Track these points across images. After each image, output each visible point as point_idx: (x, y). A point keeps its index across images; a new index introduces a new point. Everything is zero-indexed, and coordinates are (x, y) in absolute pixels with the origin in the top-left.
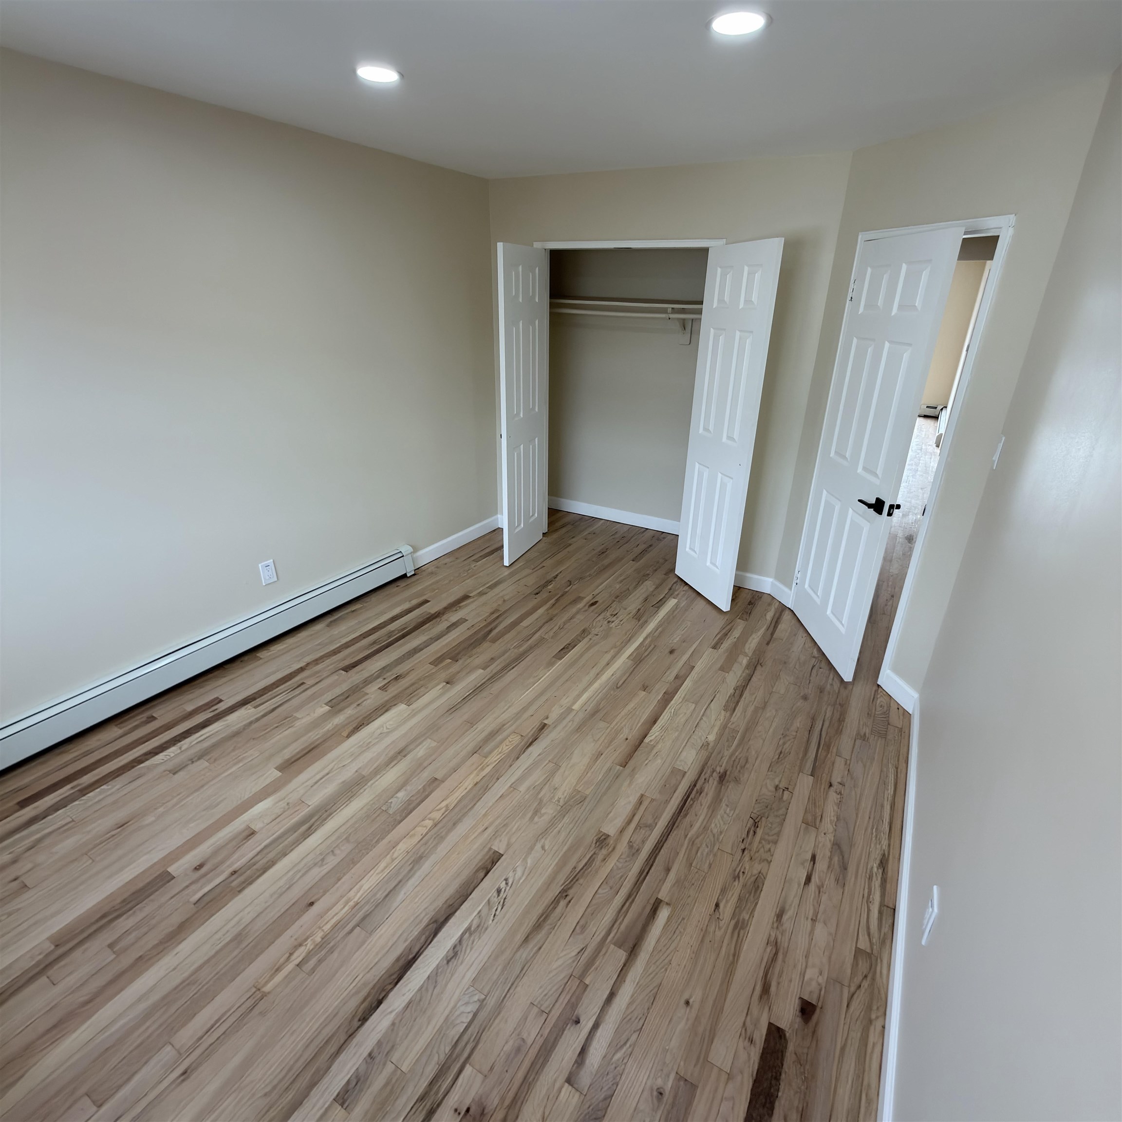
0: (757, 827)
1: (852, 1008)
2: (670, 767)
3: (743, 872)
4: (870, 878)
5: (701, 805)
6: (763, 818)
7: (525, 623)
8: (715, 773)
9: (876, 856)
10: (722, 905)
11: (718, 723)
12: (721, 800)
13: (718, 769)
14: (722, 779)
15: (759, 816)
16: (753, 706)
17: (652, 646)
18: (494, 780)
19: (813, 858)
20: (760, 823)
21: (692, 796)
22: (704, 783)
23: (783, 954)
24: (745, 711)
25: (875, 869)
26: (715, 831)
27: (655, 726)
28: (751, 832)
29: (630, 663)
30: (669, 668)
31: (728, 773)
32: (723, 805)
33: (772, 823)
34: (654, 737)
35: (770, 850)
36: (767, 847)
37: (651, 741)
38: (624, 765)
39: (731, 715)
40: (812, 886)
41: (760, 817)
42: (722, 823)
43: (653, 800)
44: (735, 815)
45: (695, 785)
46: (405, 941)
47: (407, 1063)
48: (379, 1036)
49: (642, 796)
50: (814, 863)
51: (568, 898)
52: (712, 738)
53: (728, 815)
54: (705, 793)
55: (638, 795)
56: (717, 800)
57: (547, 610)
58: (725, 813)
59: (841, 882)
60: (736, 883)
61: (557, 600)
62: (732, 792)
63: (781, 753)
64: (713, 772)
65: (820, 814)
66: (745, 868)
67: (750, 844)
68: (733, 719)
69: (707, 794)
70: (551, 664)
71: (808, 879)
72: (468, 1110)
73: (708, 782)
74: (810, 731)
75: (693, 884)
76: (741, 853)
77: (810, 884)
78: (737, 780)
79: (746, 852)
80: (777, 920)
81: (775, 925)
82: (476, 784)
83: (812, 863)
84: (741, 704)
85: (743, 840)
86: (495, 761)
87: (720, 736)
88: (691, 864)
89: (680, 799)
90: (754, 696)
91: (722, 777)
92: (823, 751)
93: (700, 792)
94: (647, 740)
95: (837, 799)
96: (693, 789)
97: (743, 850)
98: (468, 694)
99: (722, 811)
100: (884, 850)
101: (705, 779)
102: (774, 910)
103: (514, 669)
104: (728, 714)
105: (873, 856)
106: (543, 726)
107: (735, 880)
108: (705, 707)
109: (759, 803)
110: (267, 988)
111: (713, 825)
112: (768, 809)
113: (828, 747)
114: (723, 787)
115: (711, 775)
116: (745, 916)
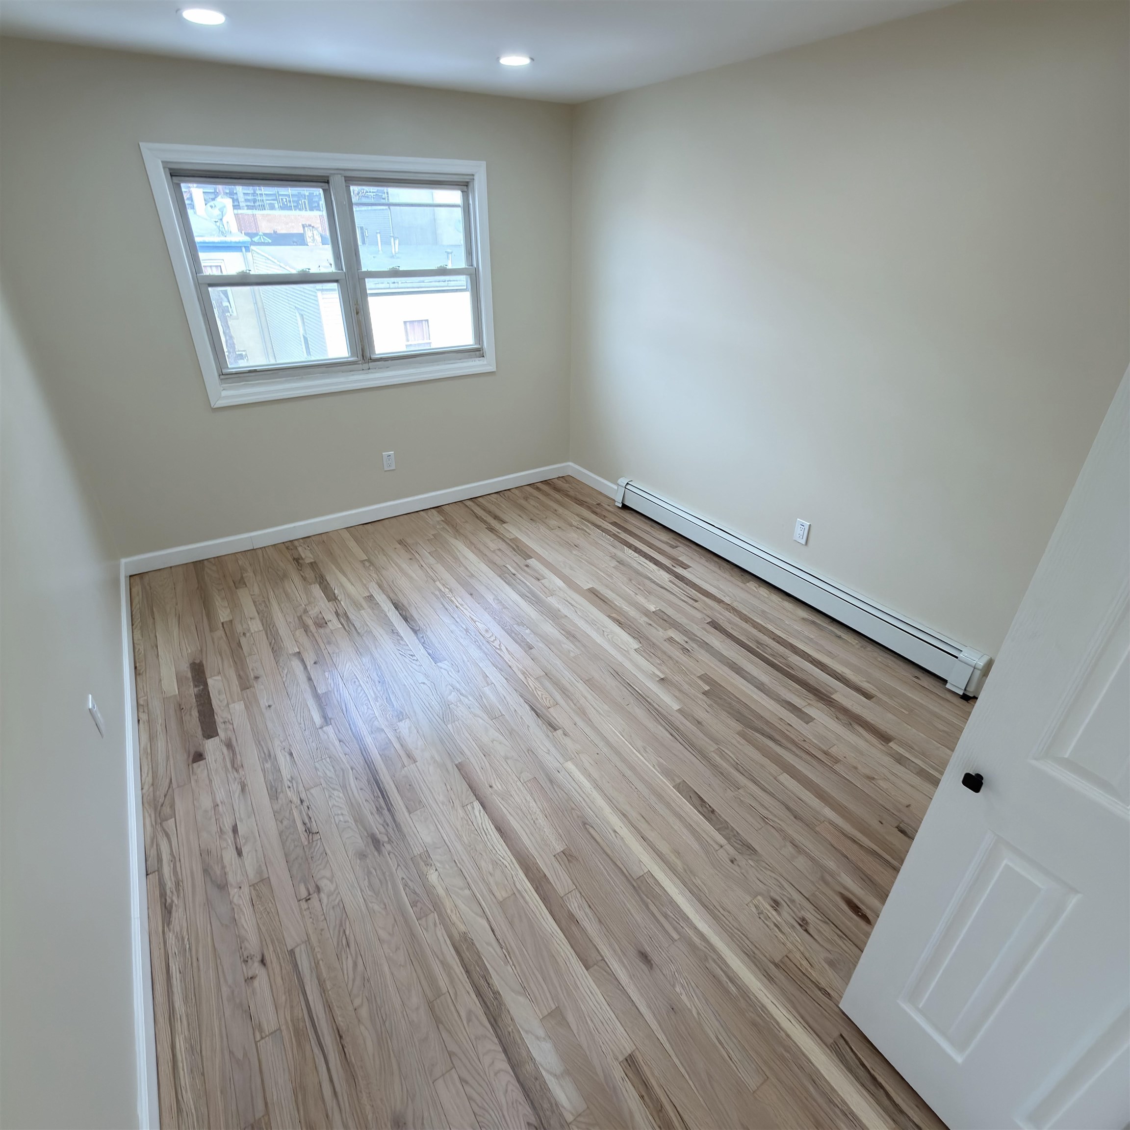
0: (306, 830)
1: (168, 780)
2: (427, 804)
3: (290, 787)
4: (178, 884)
5: (366, 800)
6: (306, 843)
7: (785, 778)
8: (386, 839)
9: (177, 915)
10: (288, 757)
11: (448, 905)
12: (355, 821)
13: (388, 847)
14: (375, 841)
15: (313, 841)
16: (444, 990)
17: (676, 936)
18: (506, 676)
19: (239, 853)
20: (307, 836)
21: (381, 800)
22: (385, 821)
23: (228, 769)
24: (444, 964)
25: (175, 899)
26: (336, 793)
27: (493, 827)
28: (307, 821)
29: (637, 872)
30: (600, 921)
31: (376, 853)
32: (351, 820)
33: (296, 847)
34: (477, 814)
35: (281, 822)
36: (285, 822)
37: (473, 808)
38: (460, 767)
39: (451, 937)
40: (228, 828)
41: (311, 841)
42: (336, 804)
43: (404, 766)
44: (333, 820)
45: (389, 810)
46: (419, 619)
47: (365, 614)
48: (382, 606)
49: (415, 761)
50: (237, 848)
51: (377, 683)
52: (433, 877)
53: (338, 815)
54: (374, 813)
55: (418, 758)
56: (359, 820)
57: (831, 823)
58: (342, 814)
59: (205, 854)
60: (289, 777)
61: (873, 853)
62: (355, 839)
63: (348, 945)
64: (389, 839)
65: (256, 907)
66: (290, 791)
67: (301, 812)
68: (441, 932)
69: (372, 813)
70: (667, 773)
71: (235, 830)
72: (326, 623)
73: (383, 826)
74: (341, 1037)
75: (317, 749)
76: (302, 798)
77: (231, 827)
78: (362, 856)
79: (299, 802)
80: (244, 782)
81: (243, 779)
82: (510, 667)
83: (239, 847)
84: (458, 970)
85: (308, 808)
86: (528, 683)
87: (429, 890)
88: (330, 758)
89: (387, 787)
90: (463, 1015)
91: (376, 843)
92: (300, 1016)
93: (379, 810)
94: (477, 804)
95: (246, 949)
96: (387, 805)
97: (302, 801)
98: (637, 689)
99: (345, 812)
100: (170, 931)
101: (388, 825)
102: (250, 788)
103: (670, 737)
104: (457, 936)
105: (181, 910)
106: (553, 727)
107: (291, 777)
108: (487, 910)
109: (322, 854)
110: (438, 583)
111: (341, 795)
112: (310, 856)
113: (299, 1034)
114: (366, 834)
115: (387, 834)
116: (268, 765)
